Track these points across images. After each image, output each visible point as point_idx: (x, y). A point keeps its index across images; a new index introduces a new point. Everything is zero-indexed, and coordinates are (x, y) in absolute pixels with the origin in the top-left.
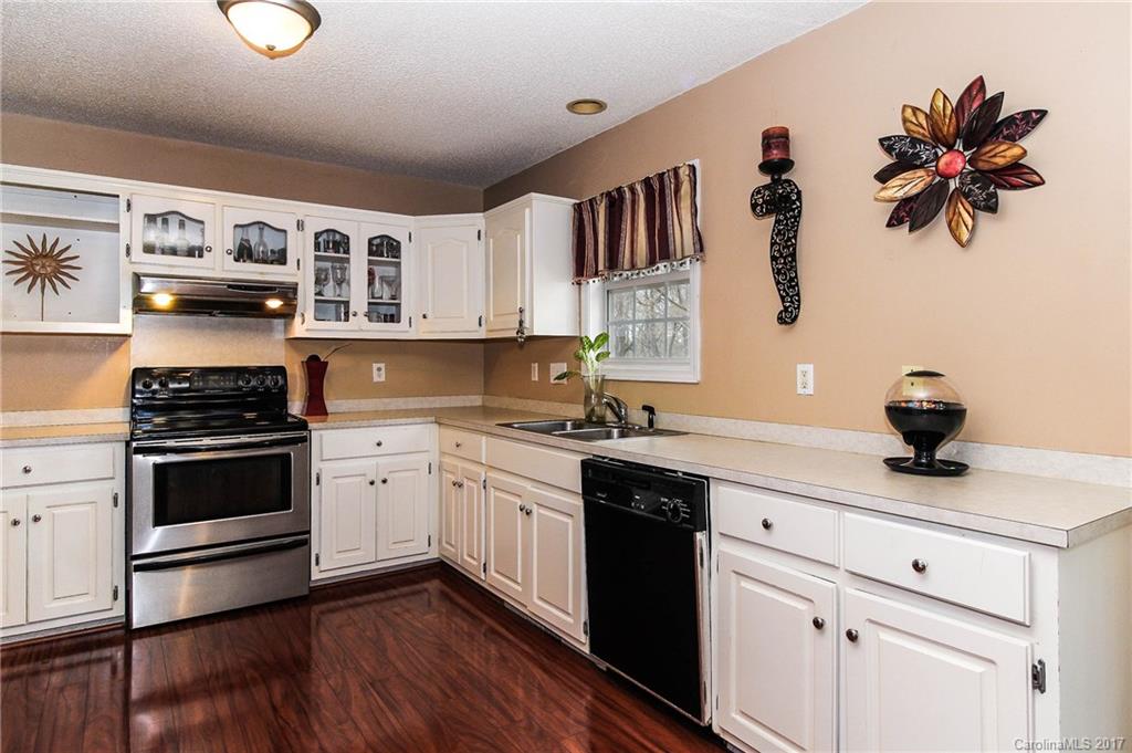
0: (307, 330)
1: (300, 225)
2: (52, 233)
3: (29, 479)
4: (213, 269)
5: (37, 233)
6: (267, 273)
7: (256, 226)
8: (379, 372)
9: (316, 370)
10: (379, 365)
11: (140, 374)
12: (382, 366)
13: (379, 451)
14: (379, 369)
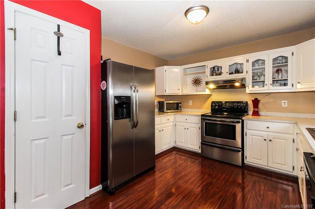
0: (249, 91)
1: (247, 61)
2: (198, 75)
3: (187, 121)
4: (224, 77)
5: (196, 76)
6: (238, 76)
7: (235, 64)
8: (284, 104)
9: (256, 102)
10: (284, 101)
11: (213, 102)
12: (286, 101)
13: (268, 130)
14: (285, 103)
